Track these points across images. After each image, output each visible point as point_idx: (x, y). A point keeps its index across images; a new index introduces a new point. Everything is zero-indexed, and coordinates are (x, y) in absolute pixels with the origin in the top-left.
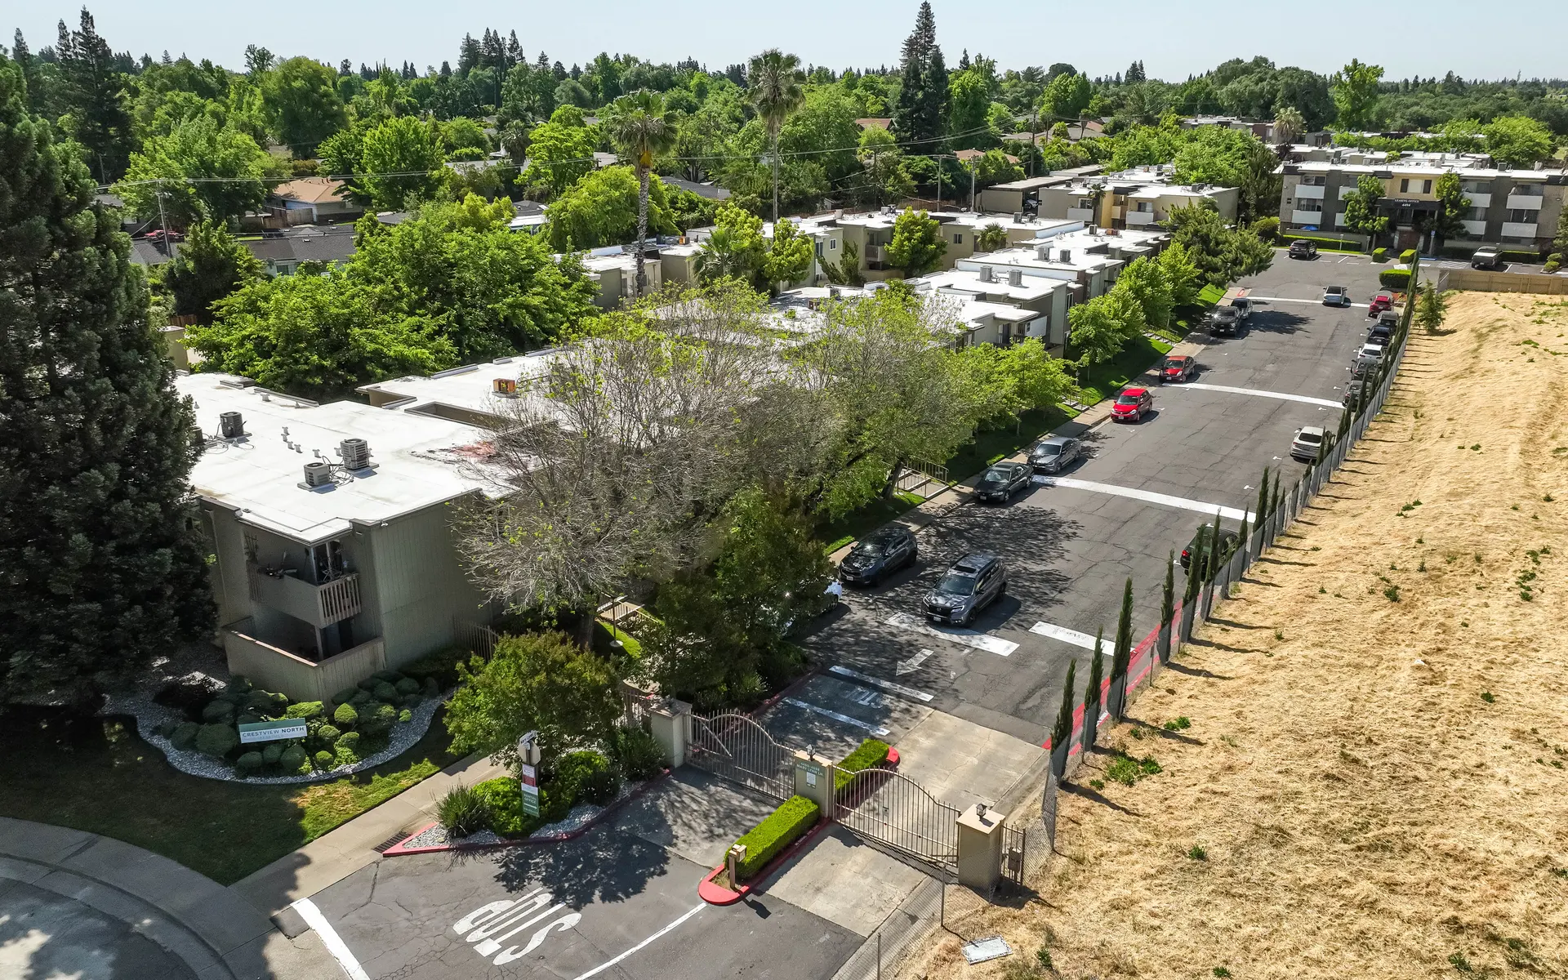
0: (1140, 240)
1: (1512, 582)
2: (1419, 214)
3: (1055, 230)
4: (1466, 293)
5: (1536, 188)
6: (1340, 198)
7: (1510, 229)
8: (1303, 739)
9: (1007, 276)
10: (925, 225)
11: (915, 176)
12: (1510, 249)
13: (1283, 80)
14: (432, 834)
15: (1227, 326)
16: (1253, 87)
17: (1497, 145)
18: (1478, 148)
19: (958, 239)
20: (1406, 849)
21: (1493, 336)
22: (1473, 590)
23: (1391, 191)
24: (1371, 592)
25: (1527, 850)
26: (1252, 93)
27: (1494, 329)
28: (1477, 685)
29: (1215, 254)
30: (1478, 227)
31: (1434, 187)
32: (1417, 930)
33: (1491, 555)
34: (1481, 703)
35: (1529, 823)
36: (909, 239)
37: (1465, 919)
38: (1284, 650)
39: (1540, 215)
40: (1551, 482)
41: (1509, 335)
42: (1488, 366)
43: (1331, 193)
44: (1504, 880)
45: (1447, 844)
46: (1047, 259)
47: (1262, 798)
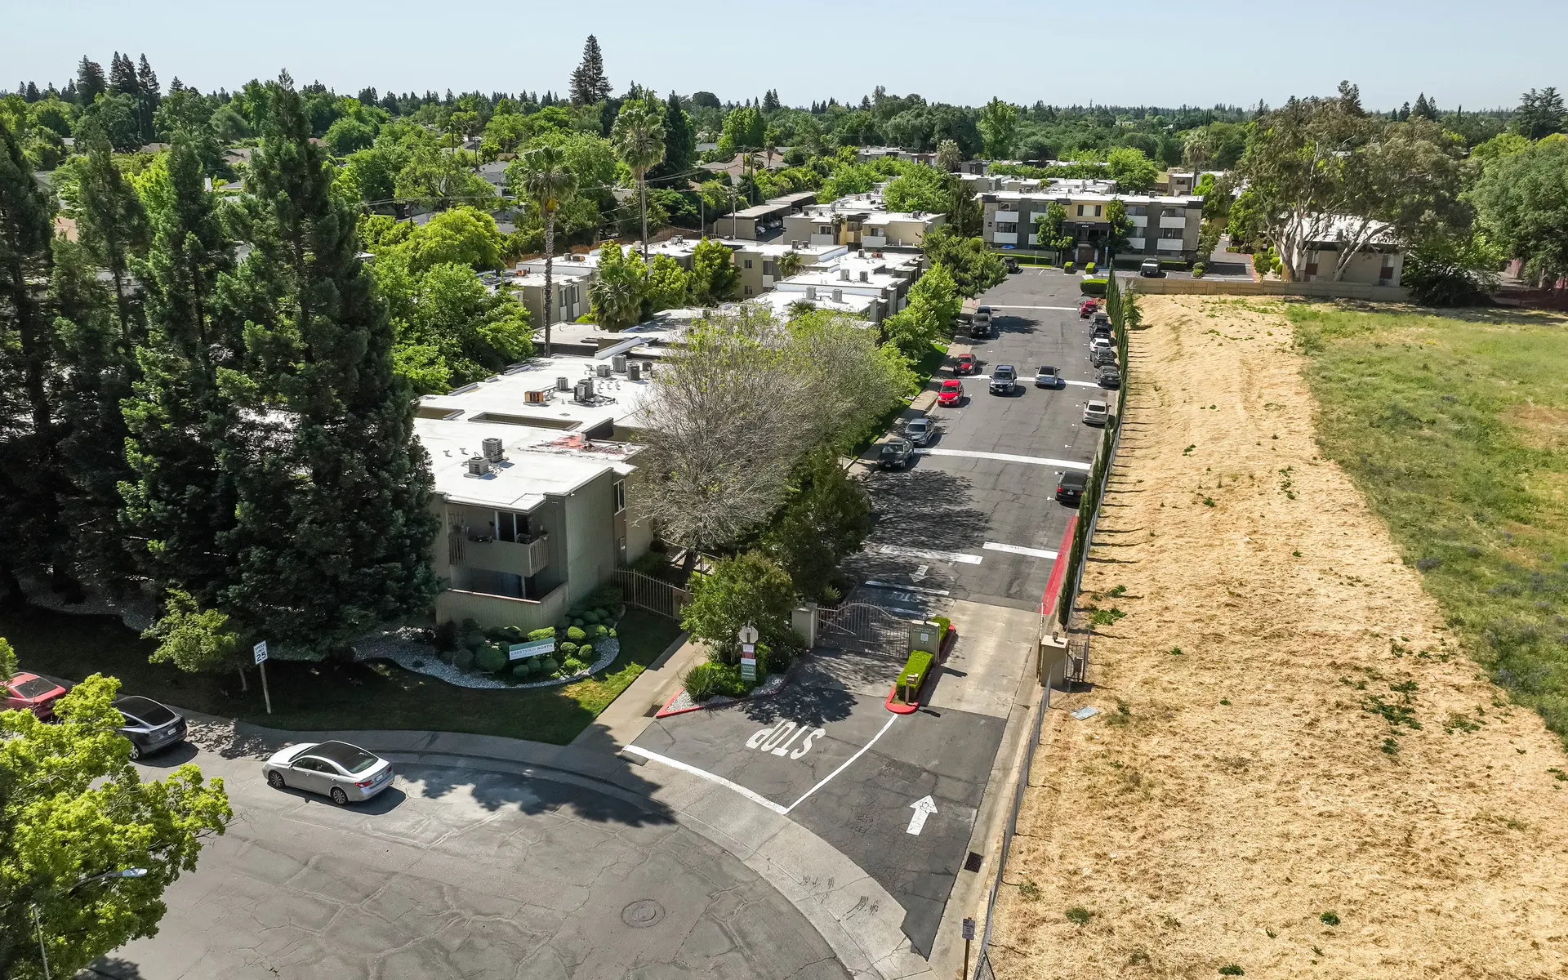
0: (904, 261)
1: (1278, 489)
2: (1095, 233)
3: (831, 254)
4: (1148, 296)
5: (1181, 211)
6: (1032, 221)
7: (1163, 244)
8: (1200, 588)
9: (831, 295)
10: (721, 253)
11: (667, 208)
12: (1166, 260)
13: (939, 115)
14: (681, 700)
15: (984, 329)
16: (914, 122)
17: (1120, 172)
18: (1106, 176)
19: (749, 264)
20: (1291, 635)
21: (1184, 328)
22: (1257, 496)
23: (1071, 215)
24: (1194, 503)
25: (1354, 627)
26: (913, 126)
27: (1184, 323)
28: (1288, 549)
29: (966, 270)
30: (1139, 243)
31: (1104, 212)
32: (1315, 671)
33: (1258, 475)
34: (1294, 558)
35: (1350, 615)
36: (710, 266)
37: (1339, 662)
38: (1158, 542)
39: (1184, 232)
40: (1272, 427)
41: (1195, 327)
42: (1191, 350)
43: (1024, 217)
44: (1350, 642)
45: (1312, 630)
46: (848, 280)
47: (1195, 621)
